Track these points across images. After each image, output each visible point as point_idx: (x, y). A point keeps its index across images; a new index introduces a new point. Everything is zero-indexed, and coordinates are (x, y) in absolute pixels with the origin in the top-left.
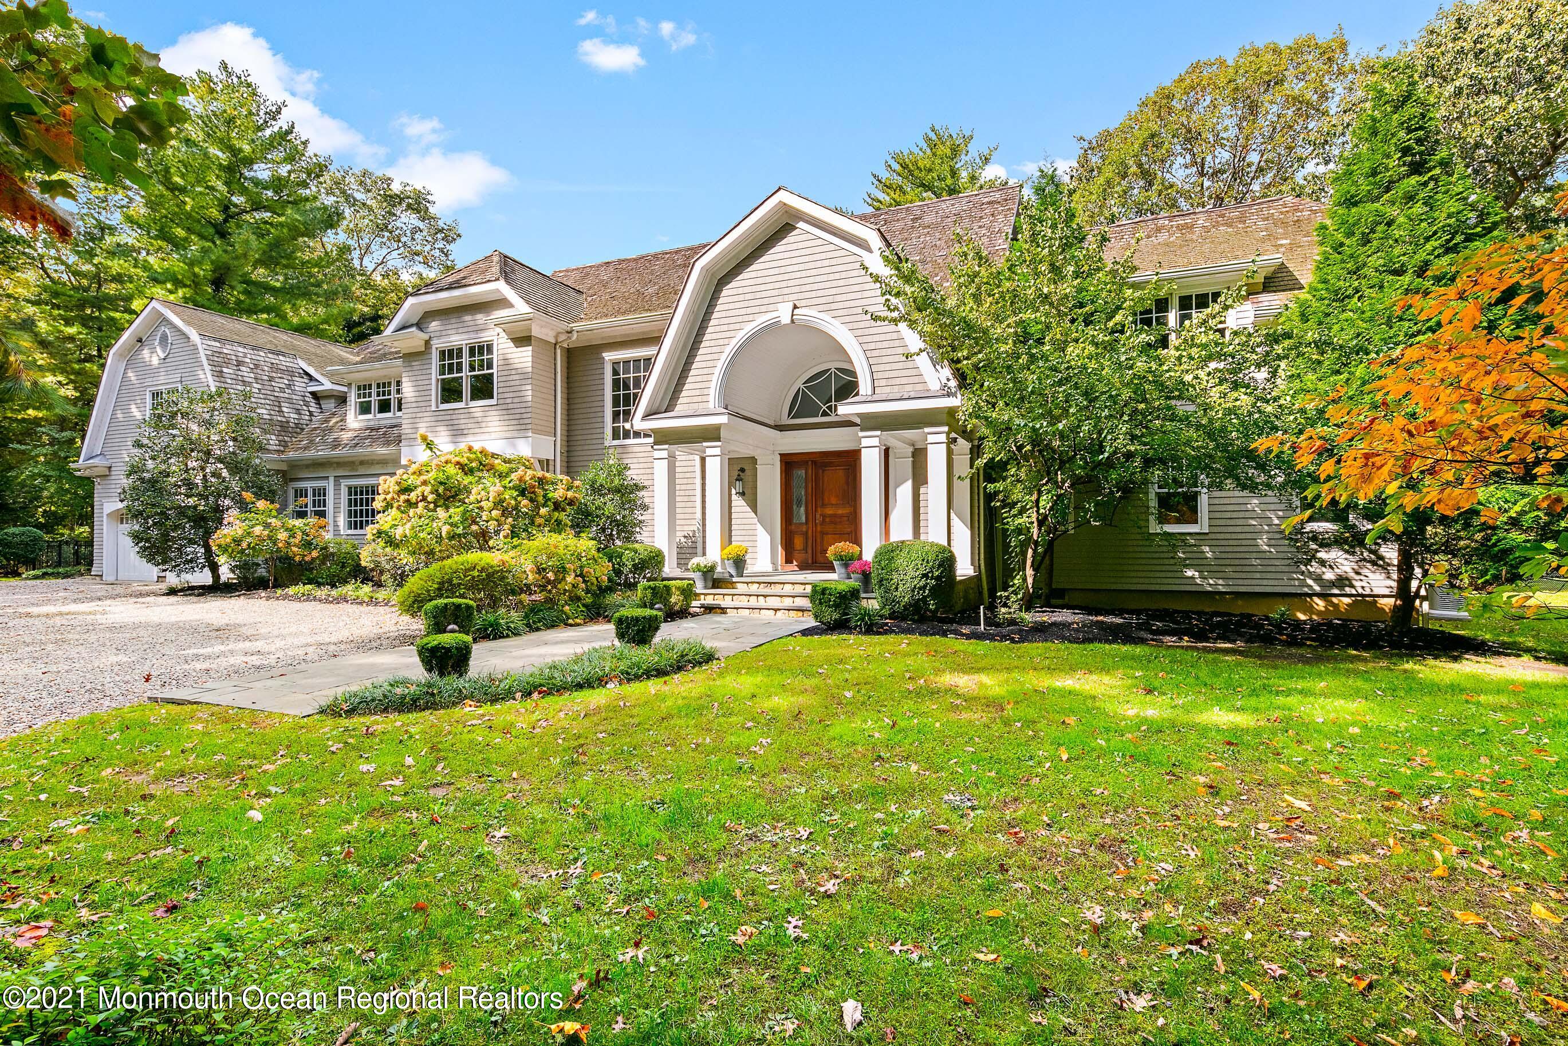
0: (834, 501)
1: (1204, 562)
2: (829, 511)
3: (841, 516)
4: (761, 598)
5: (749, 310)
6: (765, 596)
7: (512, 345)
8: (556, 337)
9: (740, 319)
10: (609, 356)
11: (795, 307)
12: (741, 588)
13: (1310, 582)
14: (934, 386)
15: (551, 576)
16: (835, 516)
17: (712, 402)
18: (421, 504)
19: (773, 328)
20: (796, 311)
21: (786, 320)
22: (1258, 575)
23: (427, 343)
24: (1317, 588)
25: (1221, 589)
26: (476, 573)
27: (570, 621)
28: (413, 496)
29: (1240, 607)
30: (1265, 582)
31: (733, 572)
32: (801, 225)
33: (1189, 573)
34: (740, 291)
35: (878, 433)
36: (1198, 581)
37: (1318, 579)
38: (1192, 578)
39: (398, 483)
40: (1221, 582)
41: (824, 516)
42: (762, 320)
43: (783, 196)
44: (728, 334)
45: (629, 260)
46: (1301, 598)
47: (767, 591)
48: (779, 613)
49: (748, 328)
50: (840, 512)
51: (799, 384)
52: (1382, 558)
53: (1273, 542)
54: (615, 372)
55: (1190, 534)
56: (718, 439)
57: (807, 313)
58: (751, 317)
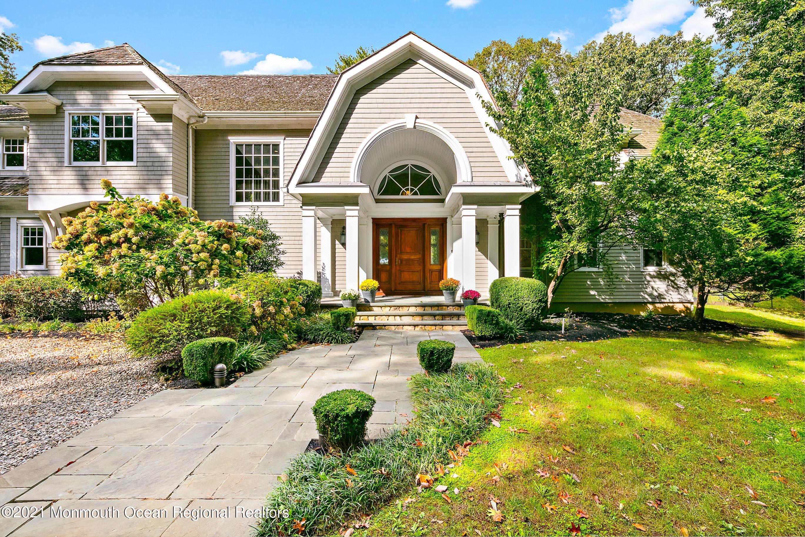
0: (408, 250)
1: (599, 287)
2: (405, 257)
3: (413, 260)
4: (398, 318)
5: (381, 116)
6: (401, 316)
7: (152, 119)
8: (189, 119)
9: (374, 121)
10: (233, 139)
11: (417, 117)
12: (377, 310)
13: (647, 296)
14: (513, 179)
15: (272, 309)
16: (408, 260)
17: (353, 177)
18: (125, 246)
19: (400, 131)
20: (418, 121)
21: (410, 125)
22: (624, 293)
23: (59, 108)
24: (650, 300)
25: (607, 301)
26: (222, 310)
27: (289, 347)
28: (114, 237)
29: (616, 310)
30: (628, 297)
31: (369, 299)
32: (421, 61)
33: (592, 292)
34: (374, 101)
35: (475, 207)
36: (597, 297)
37: (650, 295)
38: (594, 295)
39: (97, 225)
40: (607, 297)
41: (402, 261)
42: (391, 124)
43: (411, 39)
44: (365, 130)
45: (219, 77)
46: (642, 304)
47: (397, 312)
48: (417, 328)
49: (381, 129)
50: (412, 257)
51: (386, 173)
52: (676, 284)
53: (631, 277)
54: (238, 152)
55: (593, 272)
56: (357, 204)
57: (425, 123)
58: (382, 121)
